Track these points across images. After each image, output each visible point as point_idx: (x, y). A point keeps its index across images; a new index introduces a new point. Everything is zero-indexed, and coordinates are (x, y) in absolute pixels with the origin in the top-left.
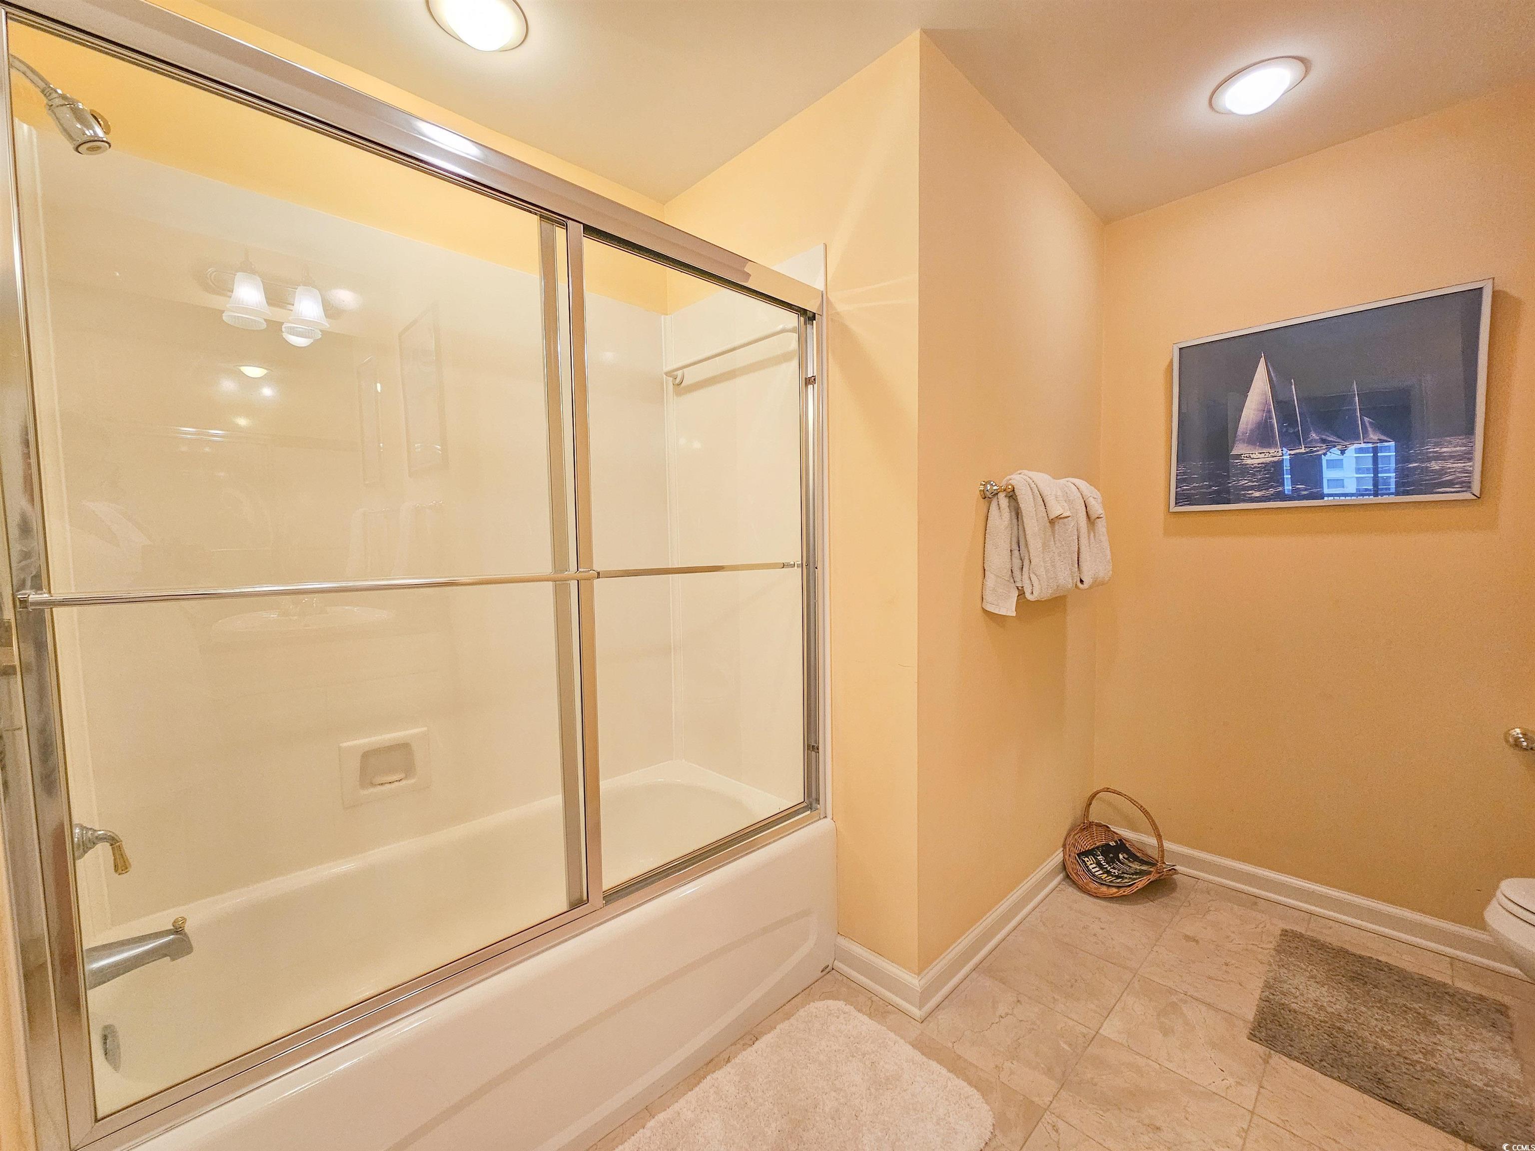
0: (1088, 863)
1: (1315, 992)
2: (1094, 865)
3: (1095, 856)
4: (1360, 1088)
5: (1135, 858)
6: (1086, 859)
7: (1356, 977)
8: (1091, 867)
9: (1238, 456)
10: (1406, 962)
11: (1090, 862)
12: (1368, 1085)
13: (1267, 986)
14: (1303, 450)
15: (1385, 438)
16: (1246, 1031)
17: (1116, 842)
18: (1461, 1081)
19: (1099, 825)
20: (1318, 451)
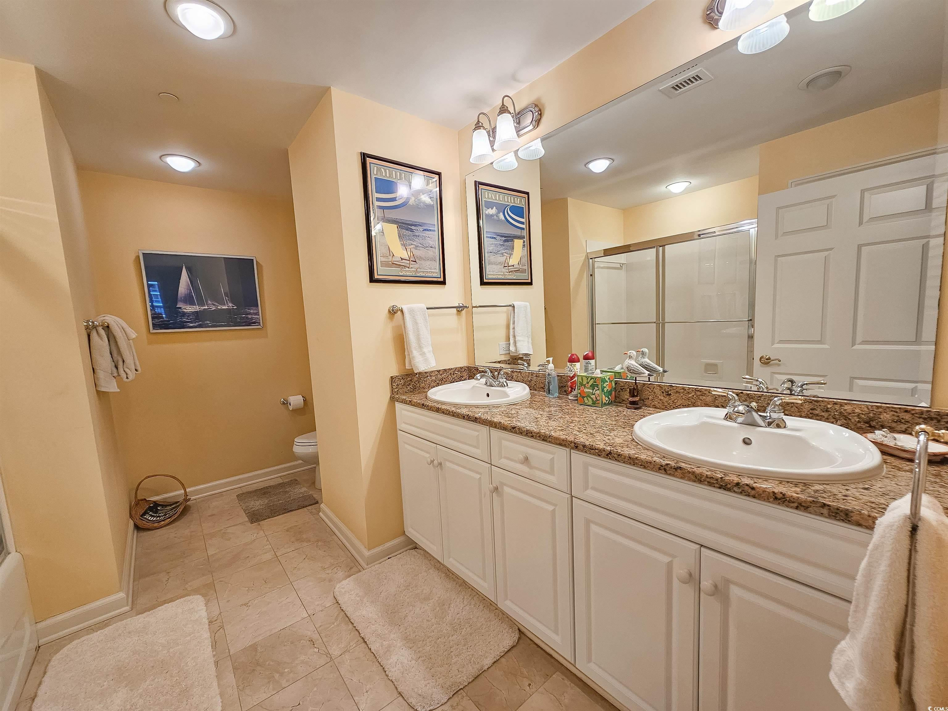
0: (147, 518)
1: (258, 503)
2: (150, 517)
3: (148, 513)
4: (283, 514)
5: (166, 506)
6: (145, 517)
7: (264, 494)
8: (149, 519)
9: (180, 308)
10: (272, 483)
11: (147, 516)
12: (284, 512)
13: (245, 511)
14: (206, 308)
15: (233, 305)
16: (250, 523)
17: (153, 504)
18: (298, 498)
19: (142, 500)
20: (211, 308)
